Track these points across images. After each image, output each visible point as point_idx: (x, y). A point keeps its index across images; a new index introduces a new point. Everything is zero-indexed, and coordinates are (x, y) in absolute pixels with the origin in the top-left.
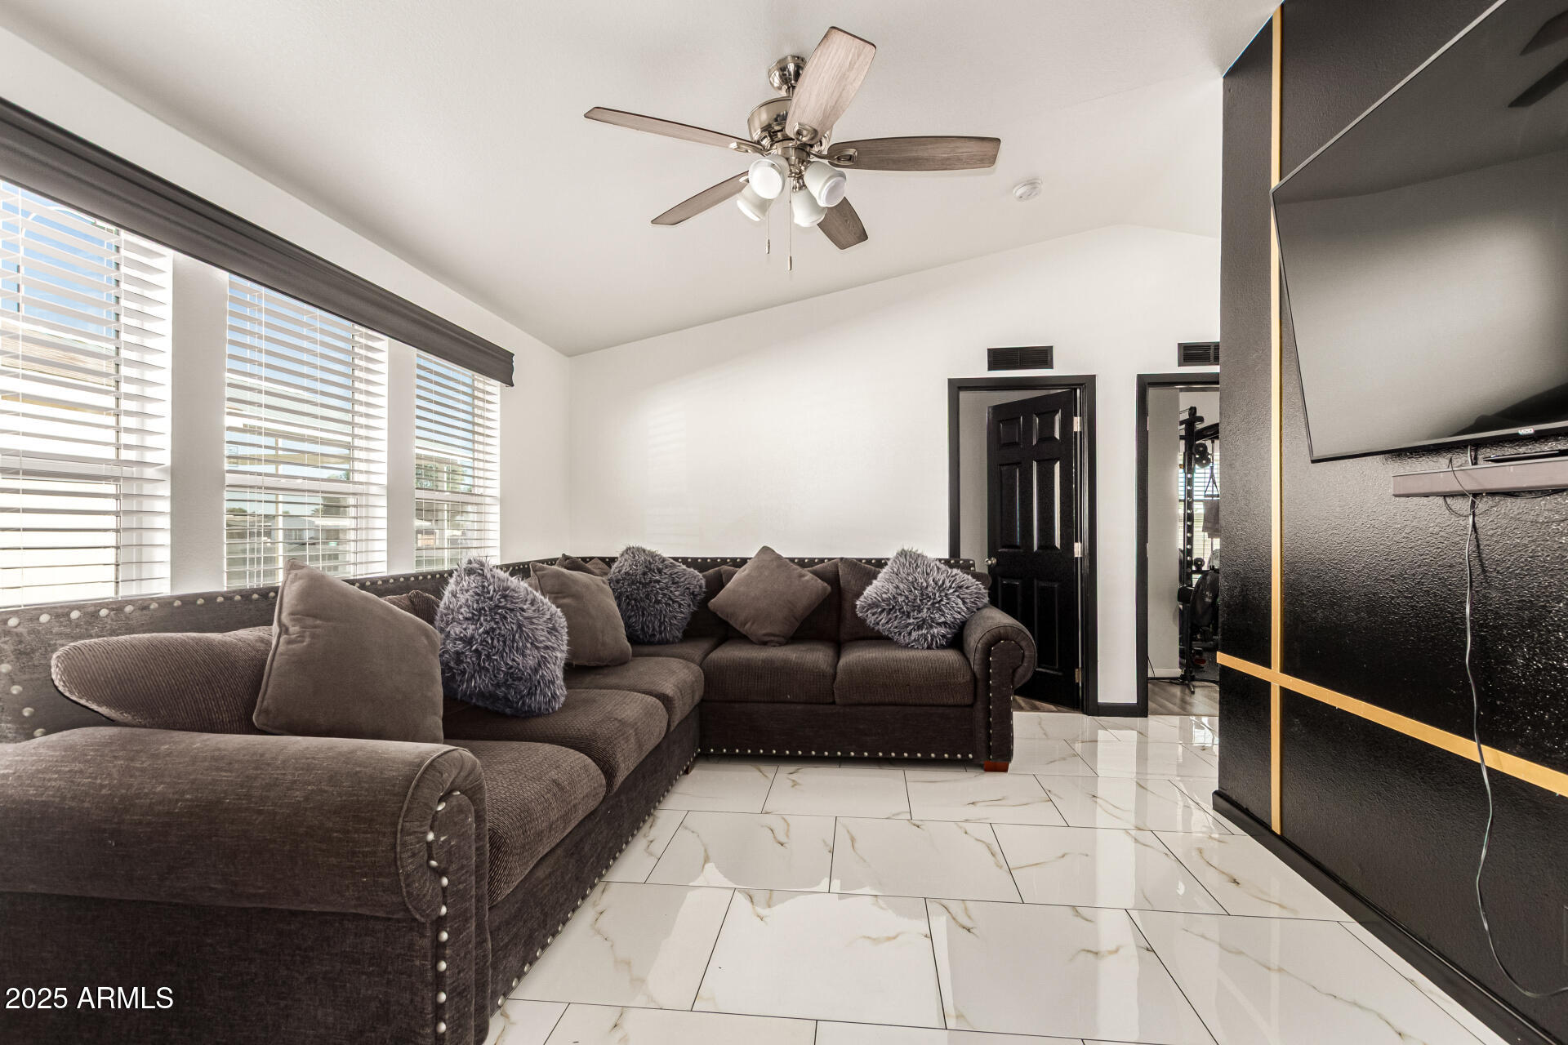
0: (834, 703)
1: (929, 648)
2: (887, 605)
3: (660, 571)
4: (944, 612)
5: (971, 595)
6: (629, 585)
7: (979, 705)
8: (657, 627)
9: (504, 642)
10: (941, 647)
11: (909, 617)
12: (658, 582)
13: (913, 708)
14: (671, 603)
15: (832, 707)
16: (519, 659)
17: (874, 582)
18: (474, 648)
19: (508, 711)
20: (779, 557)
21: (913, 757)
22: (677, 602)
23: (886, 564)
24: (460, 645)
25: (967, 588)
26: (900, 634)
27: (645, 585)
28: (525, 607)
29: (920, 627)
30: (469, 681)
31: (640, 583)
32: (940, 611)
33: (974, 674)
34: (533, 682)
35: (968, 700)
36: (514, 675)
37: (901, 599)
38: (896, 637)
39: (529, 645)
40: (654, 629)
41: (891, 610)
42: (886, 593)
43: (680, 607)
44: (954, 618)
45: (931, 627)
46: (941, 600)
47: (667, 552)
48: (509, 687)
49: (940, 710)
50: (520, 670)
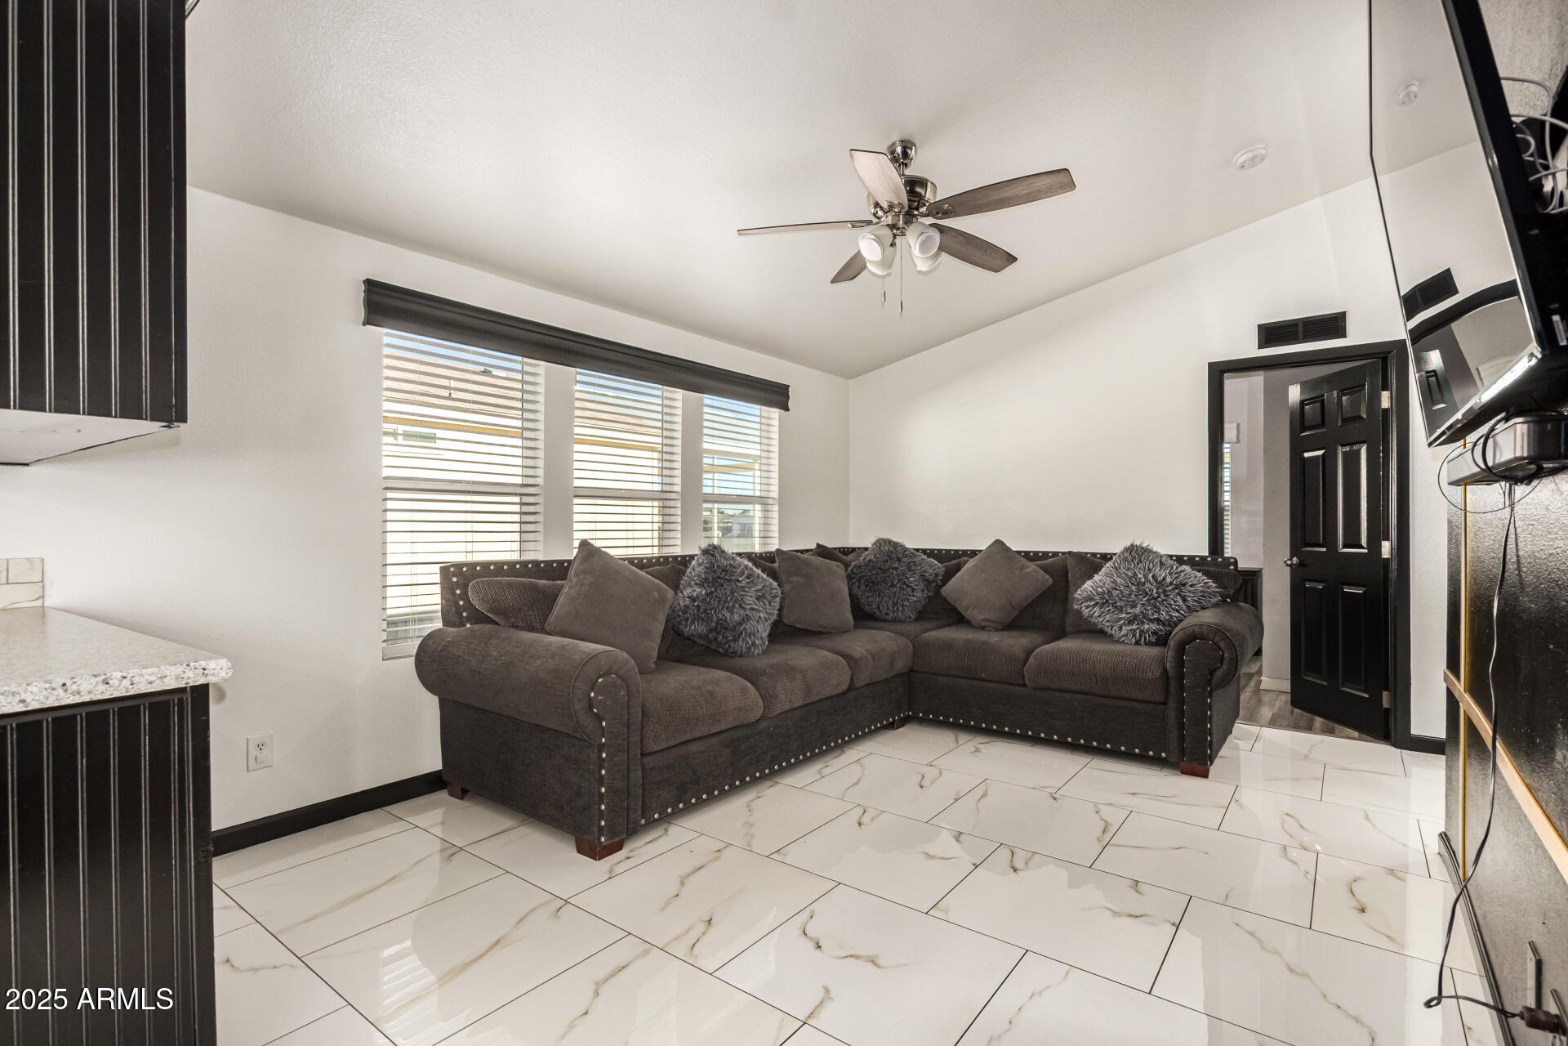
0: (1025, 685)
1: (1137, 643)
2: (1101, 599)
3: (899, 560)
4: (1159, 609)
5: (1194, 593)
6: (869, 570)
7: (1172, 704)
8: (890, 607)
9: (719, 602)
10: (1149, 644)
11: (1121, 612)
12: (896, 569)
13: (1100, 698)
14: (905, 587)
15: (1024, 689)
16: (728, 615)
17: (1096, 576)
18: (696, 604)
19: (721, 650)
20: (1008, 549)
21: (1102, 747)
22: (911, 587)
23: (1111, 558)
24: (688, 601)
25: (1191, 586)
26: (1112, 629)
27: (885, 571)
28: (740, 579)
29: (1130, 622)
30: (691, 626)
31: (880, 569)
32: (1156, 607)
33: (1165, 671)
34: (737, 631)
35: (1159, 698)
36: (722, 626)
37: (1115, 593)
38: (1109, 630)
39: (737, 606)
40: (888, 609)
41: (1104, 604)
42: (1101, 587)
43: (913, 591)
44: (1171, 616)
45: (1143, 623)
46: (1158, 597)
47: (910, 545)
48: (718, 633)
49: (1130, 704)
50: (727, 622)
